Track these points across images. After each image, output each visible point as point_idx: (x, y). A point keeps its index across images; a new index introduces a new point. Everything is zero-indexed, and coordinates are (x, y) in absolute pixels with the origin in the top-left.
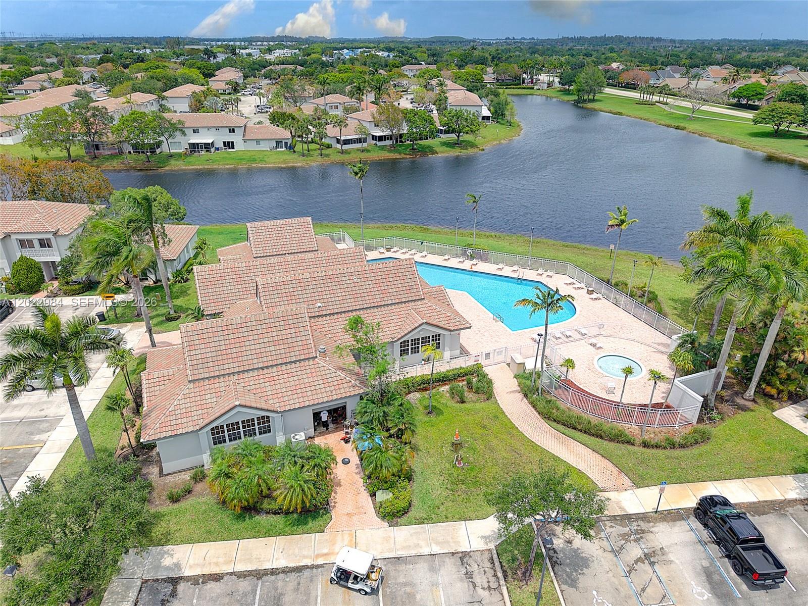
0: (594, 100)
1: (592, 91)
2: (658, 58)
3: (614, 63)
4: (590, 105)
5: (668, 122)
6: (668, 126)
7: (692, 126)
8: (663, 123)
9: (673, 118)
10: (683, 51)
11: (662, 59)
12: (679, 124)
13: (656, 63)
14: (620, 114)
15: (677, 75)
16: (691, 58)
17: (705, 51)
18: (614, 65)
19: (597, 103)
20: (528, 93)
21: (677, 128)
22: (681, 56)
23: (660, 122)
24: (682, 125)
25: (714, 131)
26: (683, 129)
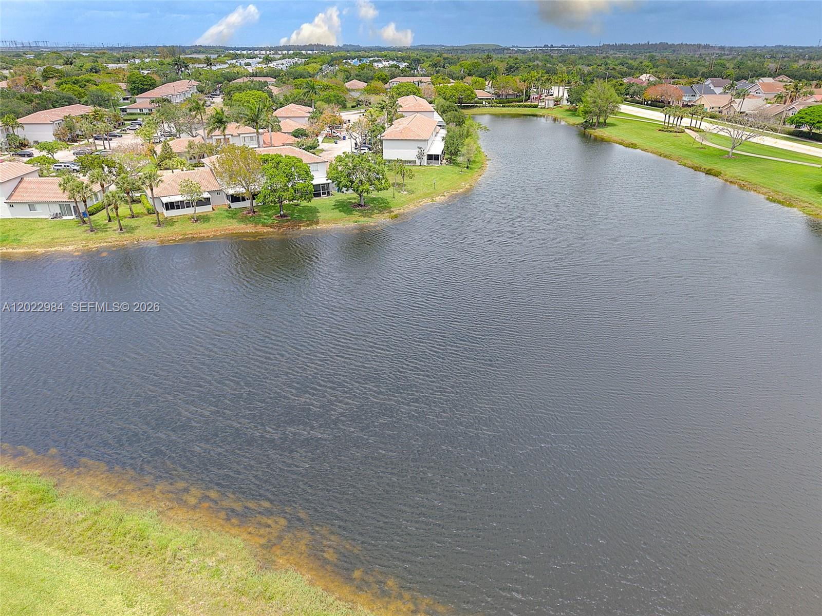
0: (605, 124)
1: (602, 112)
2: (699, 68)
3: (645, 75)
4: (599, 132)
5: (697, 162)
6: (696, 169)
7: (732, 170)
8: (689, 162)
9: (706, 155)
10: (731, 59)
11: (704, 70)
12: (711, 168)
13: (696, 74)
14: (633, 146)
15: (719, 90)
16: (739, 67)
17: (757, 59)
18: (644, 77)
19: (610, 128)
20: (530, 113)
21: (709, 172)
22: (728, 65)
23: (686, 161)
24: (716, 167)
25: (763, 180)
26: (717, 174)
